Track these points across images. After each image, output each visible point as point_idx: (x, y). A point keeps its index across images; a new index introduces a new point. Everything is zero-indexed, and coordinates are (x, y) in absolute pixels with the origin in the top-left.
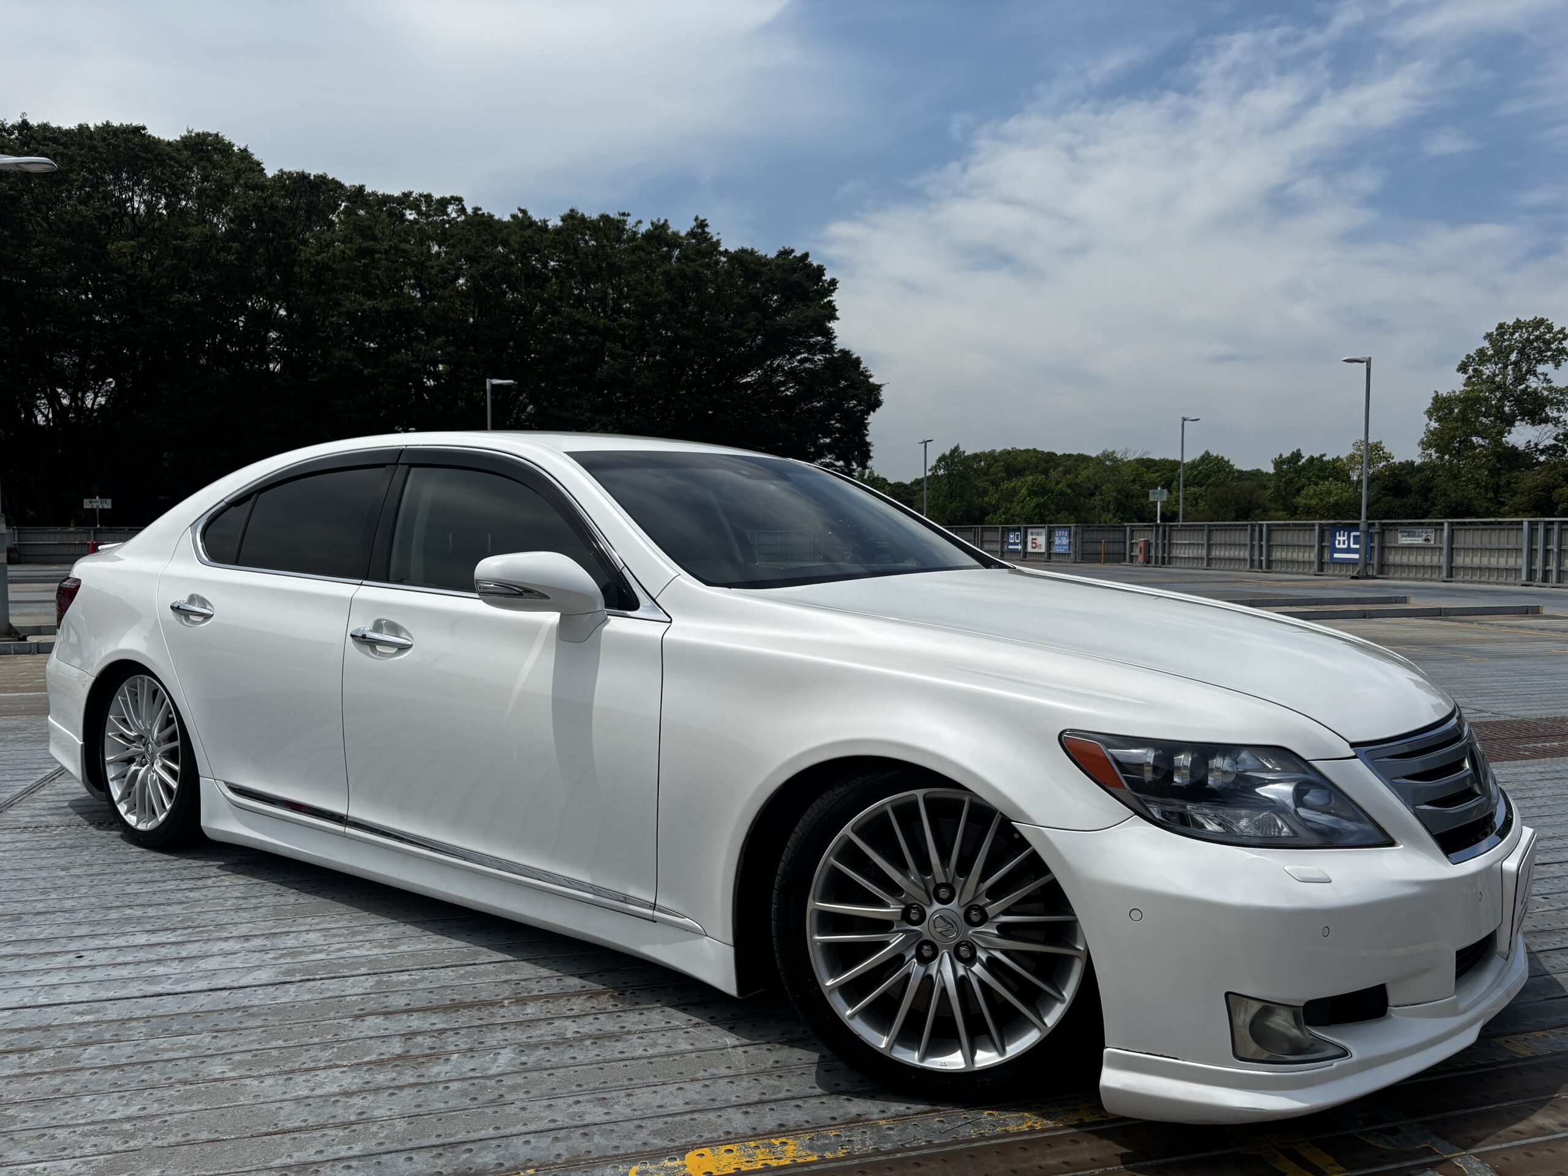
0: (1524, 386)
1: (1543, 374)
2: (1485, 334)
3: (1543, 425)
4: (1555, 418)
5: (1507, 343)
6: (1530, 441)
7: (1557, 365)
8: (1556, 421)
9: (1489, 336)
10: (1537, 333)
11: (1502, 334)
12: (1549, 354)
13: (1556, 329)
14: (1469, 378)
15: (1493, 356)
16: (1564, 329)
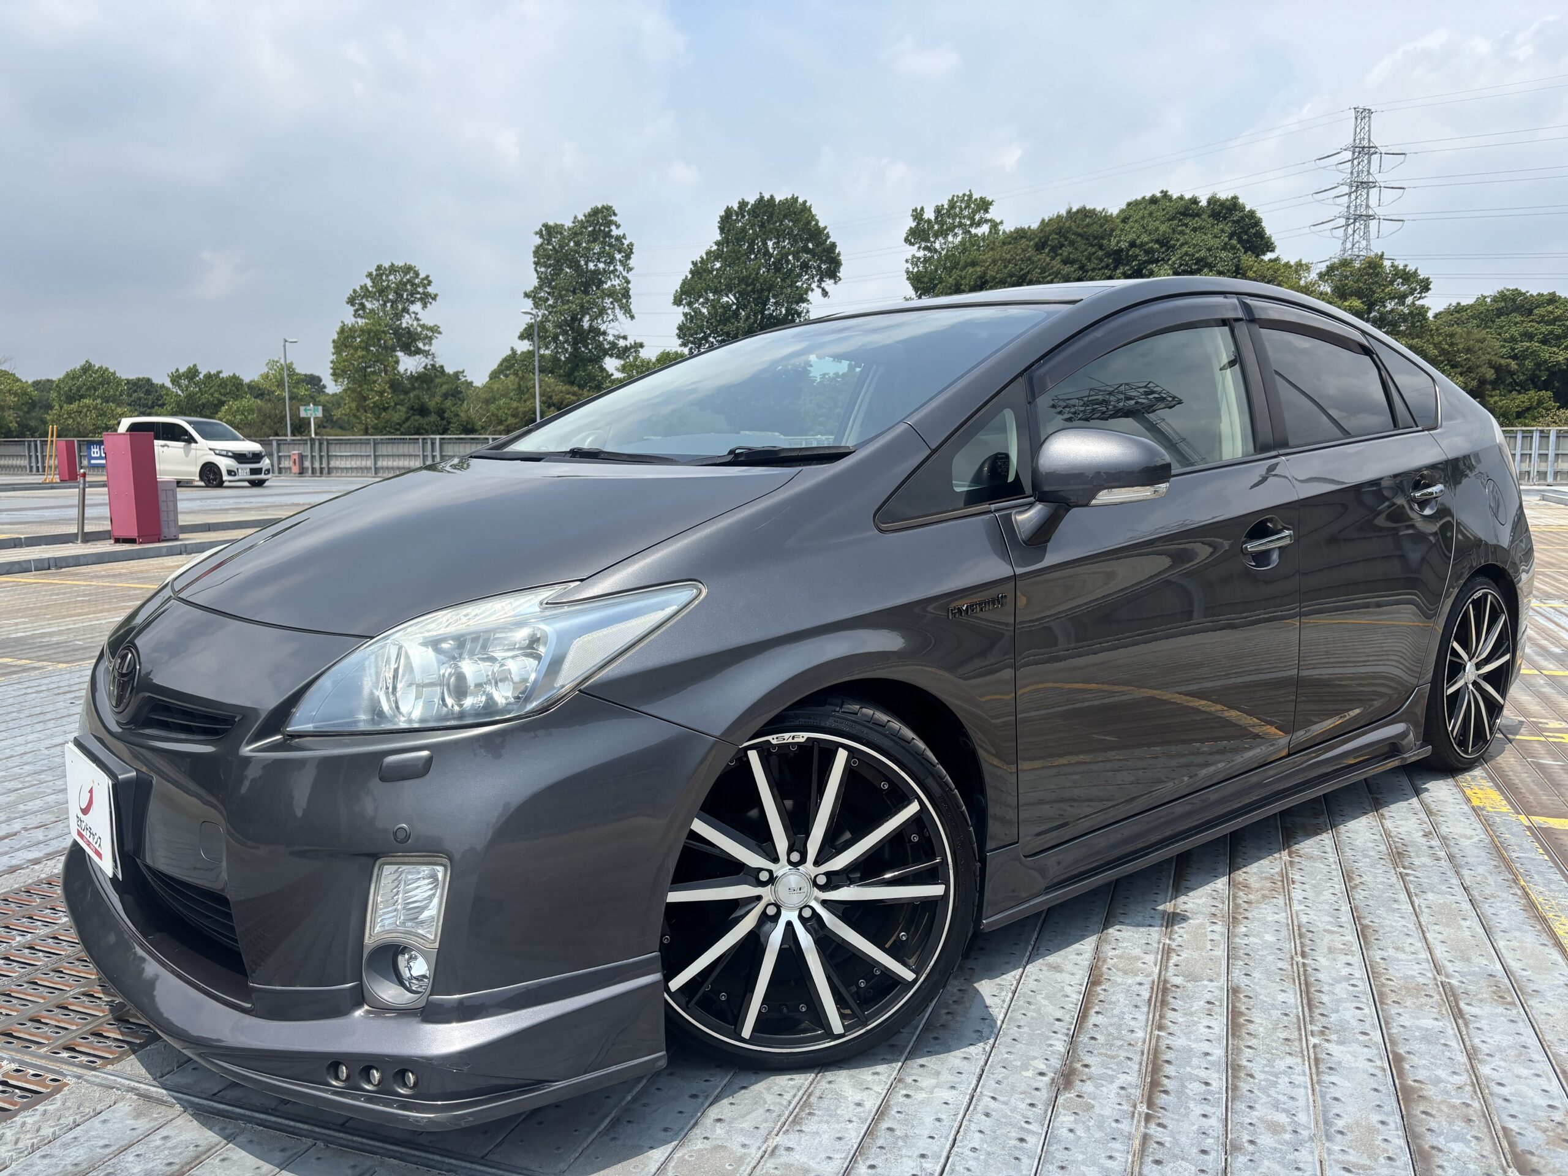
0: (399, 322)
1: (414, 313)
2: (366, 273)
3: (417, 356)
4: (425, 351)
5: (385, 284)
6: (406, 370)
7: (425, 306)
8: (426, 354)
9: (370, 275)
10: (408, 277)
11: (381, 275)
12: (418, 296)
13: (422, 276)
14: (356, 311)
15: (375, 293)
16: (428, 277)
